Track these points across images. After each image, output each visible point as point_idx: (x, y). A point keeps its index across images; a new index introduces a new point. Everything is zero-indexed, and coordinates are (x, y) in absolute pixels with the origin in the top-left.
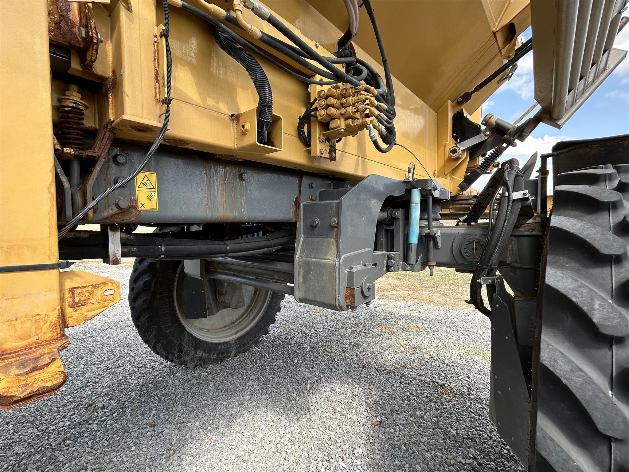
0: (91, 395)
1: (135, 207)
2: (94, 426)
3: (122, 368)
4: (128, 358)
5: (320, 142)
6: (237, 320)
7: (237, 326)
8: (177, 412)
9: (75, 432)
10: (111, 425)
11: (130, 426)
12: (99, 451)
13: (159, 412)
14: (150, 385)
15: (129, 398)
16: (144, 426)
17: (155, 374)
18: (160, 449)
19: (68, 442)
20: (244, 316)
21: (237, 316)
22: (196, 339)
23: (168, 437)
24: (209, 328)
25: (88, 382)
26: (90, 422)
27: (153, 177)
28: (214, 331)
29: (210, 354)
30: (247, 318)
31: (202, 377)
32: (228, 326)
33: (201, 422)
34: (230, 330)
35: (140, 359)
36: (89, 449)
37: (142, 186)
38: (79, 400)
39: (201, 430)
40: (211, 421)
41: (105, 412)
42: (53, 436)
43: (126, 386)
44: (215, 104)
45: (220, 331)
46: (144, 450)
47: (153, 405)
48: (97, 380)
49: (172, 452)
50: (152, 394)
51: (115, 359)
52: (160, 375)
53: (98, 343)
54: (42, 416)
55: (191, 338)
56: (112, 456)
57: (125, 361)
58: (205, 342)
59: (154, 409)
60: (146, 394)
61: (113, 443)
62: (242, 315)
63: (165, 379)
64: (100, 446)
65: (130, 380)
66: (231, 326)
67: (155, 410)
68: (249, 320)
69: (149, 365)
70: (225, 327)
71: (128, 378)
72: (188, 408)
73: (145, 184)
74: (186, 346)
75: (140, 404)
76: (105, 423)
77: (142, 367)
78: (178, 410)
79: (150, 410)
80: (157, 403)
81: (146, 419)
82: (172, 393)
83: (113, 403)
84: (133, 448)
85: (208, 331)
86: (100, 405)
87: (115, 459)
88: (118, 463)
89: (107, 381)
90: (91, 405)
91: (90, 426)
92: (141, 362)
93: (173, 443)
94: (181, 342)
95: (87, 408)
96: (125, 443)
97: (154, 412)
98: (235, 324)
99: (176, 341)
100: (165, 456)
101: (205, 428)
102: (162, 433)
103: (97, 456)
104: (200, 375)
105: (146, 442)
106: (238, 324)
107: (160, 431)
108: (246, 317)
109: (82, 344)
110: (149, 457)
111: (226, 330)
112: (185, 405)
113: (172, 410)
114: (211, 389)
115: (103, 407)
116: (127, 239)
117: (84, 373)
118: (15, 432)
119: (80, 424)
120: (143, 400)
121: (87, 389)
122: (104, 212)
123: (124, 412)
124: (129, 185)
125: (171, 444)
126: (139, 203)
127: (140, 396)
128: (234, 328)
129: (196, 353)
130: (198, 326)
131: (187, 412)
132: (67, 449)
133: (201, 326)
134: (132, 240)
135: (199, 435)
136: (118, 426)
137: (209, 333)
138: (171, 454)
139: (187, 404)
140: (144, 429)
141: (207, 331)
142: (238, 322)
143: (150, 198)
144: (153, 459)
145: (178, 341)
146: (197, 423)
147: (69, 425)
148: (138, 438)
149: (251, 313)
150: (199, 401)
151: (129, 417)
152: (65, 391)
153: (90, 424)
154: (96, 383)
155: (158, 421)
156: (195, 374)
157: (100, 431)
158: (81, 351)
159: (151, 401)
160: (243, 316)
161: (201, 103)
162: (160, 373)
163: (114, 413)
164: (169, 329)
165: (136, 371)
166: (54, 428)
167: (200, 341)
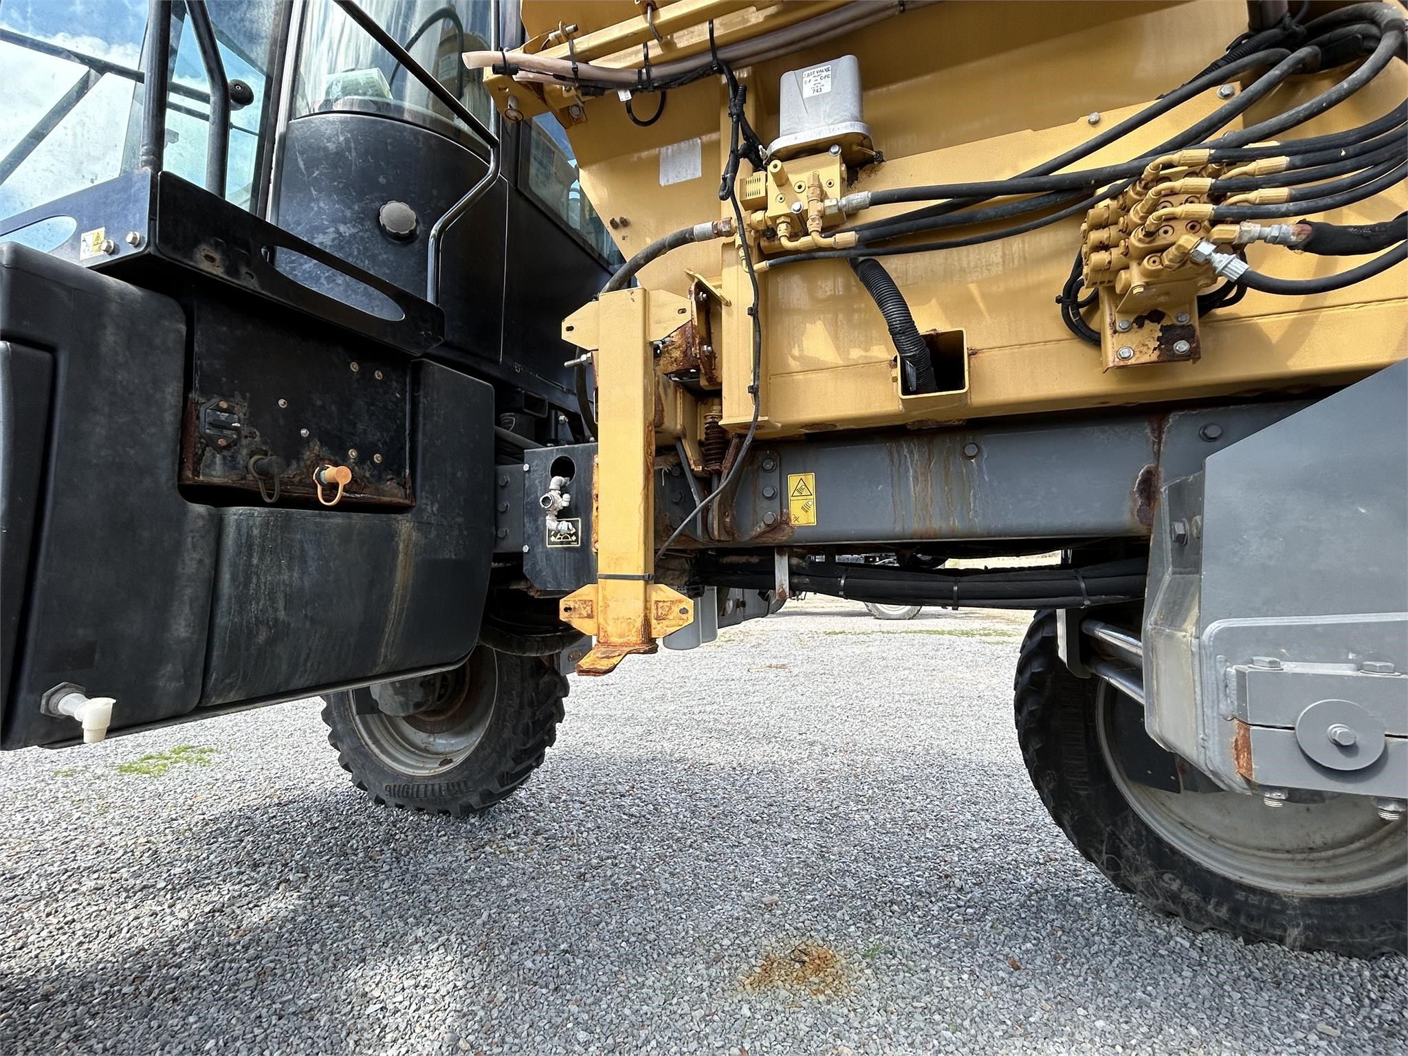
0: (956, 863)
1: (787, 522)
2: (936, 908)
3: (1024, 846)
4: (1043, 835)
5: (1115, 332)
6: (1326, 847)
7: (1322, 864)
8: (1073, 974)
9: (909, 901)
10: (956, 922)
11: (982, 942)
12: (922, 946)
13: (1039, 952)
14: (1049, 897)
15: (1004, 900)
16: (1001, 957)
17: (1073, 884)
18: (1005, 1012)
19: (895, 907)
20: (1357, 845)
21: (1329, 837)
22: (1159, 840)
23: (1028, 1004)
24: (1218, 833)
25: (963, 843)
26: (933, 899)
27: (810, 479)
28: (1235, 847)
29: (1206, 899)
30: (1365, 854)
31: (1172, 943)
32: (1288, 852)
33: (1108, 1028)
34: (1290, 864)
35: (1062, 846)
36: (911, 934)
37: (796, 493)
38: (938, 861)
39: (1097, 1039)
40: (1134, 1042)
41: (959, 899)
42: (885, 890)
43: (1011, 877)
44: (863, 353)
45: (1253, 855)
46: (981, 992)
47: (1034, 934)
48: (977, 846)
49: (1021, 1031)
50: (1045, 916)
51: (1022, 827)
52: (1081, 891)
53: (1011, 790)
54: (889, 858)
55: (1144, 833)
56: (931, 965)
57: (1035, 837)
58: (1190, 861)
59: (1034, 942)
60: (1034, 910)
61: (944, 949)
62: (1352, 840)
63: (1088, 903)
64: (926, 940)
65: (1023, 873)
66: (1299, 856)
67: (1034, 945)
68: (1376, 863)
69: (1071, 862)
70: (1274, 850)
71: (1022, 866)
72: (1098, 982)
73: (800, 491)
74: (1130, 846)
75: (1014, 918)
76: (950, 913)
77: (1056, 860)
78: (1076, 972)
79: (1026, 939)
80: (1044, 934)
81: (1011, 948)
82: (1083, 936)
83: (978, 892)
84: (965, 977)
85: (1212, 838)
86: (958, 883)
87: (933, 972)
88: (934, 981)
89: (989, 855)
90: (947, 877)
91: (930, 905)
92: (1059, 851)
93: (1032, 1020)
94: (1117, 832)
95: (941, 877)
96: (959, 959)
97: (1029, 945)
98: (1315, 855)
99: (1103, 825)
100: (1004, 1027)
101: (1109, 1041)
102: (1022, 987)
103: (915, 950)
104: (1169, 937)
105: (988, 982)
106: (1328, 860)
107: (1019, 983)
108: (1361, 850)
109: (988, 783)
110: (979, 1007)
111: (1279, 859)
112: (1097, 972)
113: (1064, 965)
114: (1180, 981)
115: (961, 889)
116: (798, 566)
117: (967, 827)
118: (856, 860)
119: (920, 893)
120: (1023, 916)
121: (957, 852)
122: (752, 530)
123: (984, 914)
124: (781, 497)
125: (1026, 1018)
126: (792, 517)
127: (1022, 906)
128: (1305, 864)
129: (1160, 876)
130: (1183, 814)
131: (1091, 987)
132: (891, 917)
133: (1188, 818)
134: (804, 568)
135: (1089, 1046)
136: (965, 931)
137: (1212, 845)
138: (1018, 1033)
139: (1103, 975)
140: (998, 960)
141: (1207, 836)
142: (1330, 853)
143: (805, 509)
144: (985, 1017)
145: (1107, 825)
146: (1100, 1024)
147: (908, 887)
148: (980, 966)
149: (1387, 843)
150: (1132, 986)
151: (987, 928)
152: (930, 840)
153: (931, 902)
154: (974, 850)
155: (1028, 966)
156: (1158, 930)
157: (938, 919)
158: (980, 794)
159: (1036, 925)
160: (1352, 842)
161: (841, 362)
162: (1084, 888)
163: (969, 907)
164: (1086, 789)
165: (1041, 861)
166: (892, 880)
167: (1174, 851)
